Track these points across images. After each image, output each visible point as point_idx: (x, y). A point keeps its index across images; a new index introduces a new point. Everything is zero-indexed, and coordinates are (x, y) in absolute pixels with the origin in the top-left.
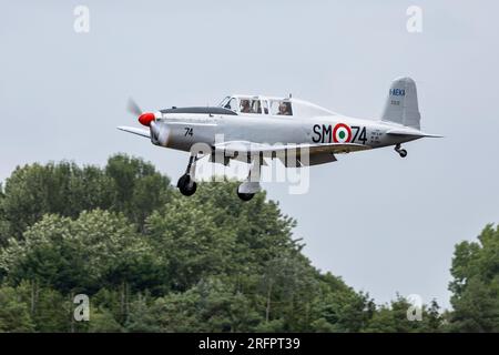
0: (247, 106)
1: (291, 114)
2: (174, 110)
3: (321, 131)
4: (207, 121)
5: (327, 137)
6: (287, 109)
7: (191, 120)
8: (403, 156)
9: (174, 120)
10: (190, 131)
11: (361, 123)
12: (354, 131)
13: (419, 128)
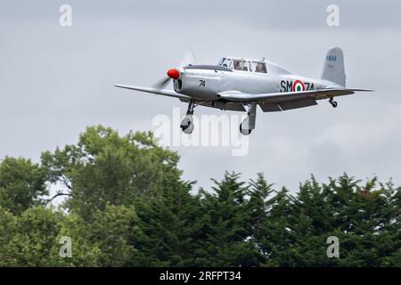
0: (237, 65)
1: (266, 72)
2: (190, 67)
3: (285, 85)
4: (214, 76)
5: (289, 89)
6: (262, 68)
7: (203, 75)
8: (334, 106)
9: (192, 74)
10: (203, 83)
11: (310, 81)
12: (306, 86)
13: (344, 86)
